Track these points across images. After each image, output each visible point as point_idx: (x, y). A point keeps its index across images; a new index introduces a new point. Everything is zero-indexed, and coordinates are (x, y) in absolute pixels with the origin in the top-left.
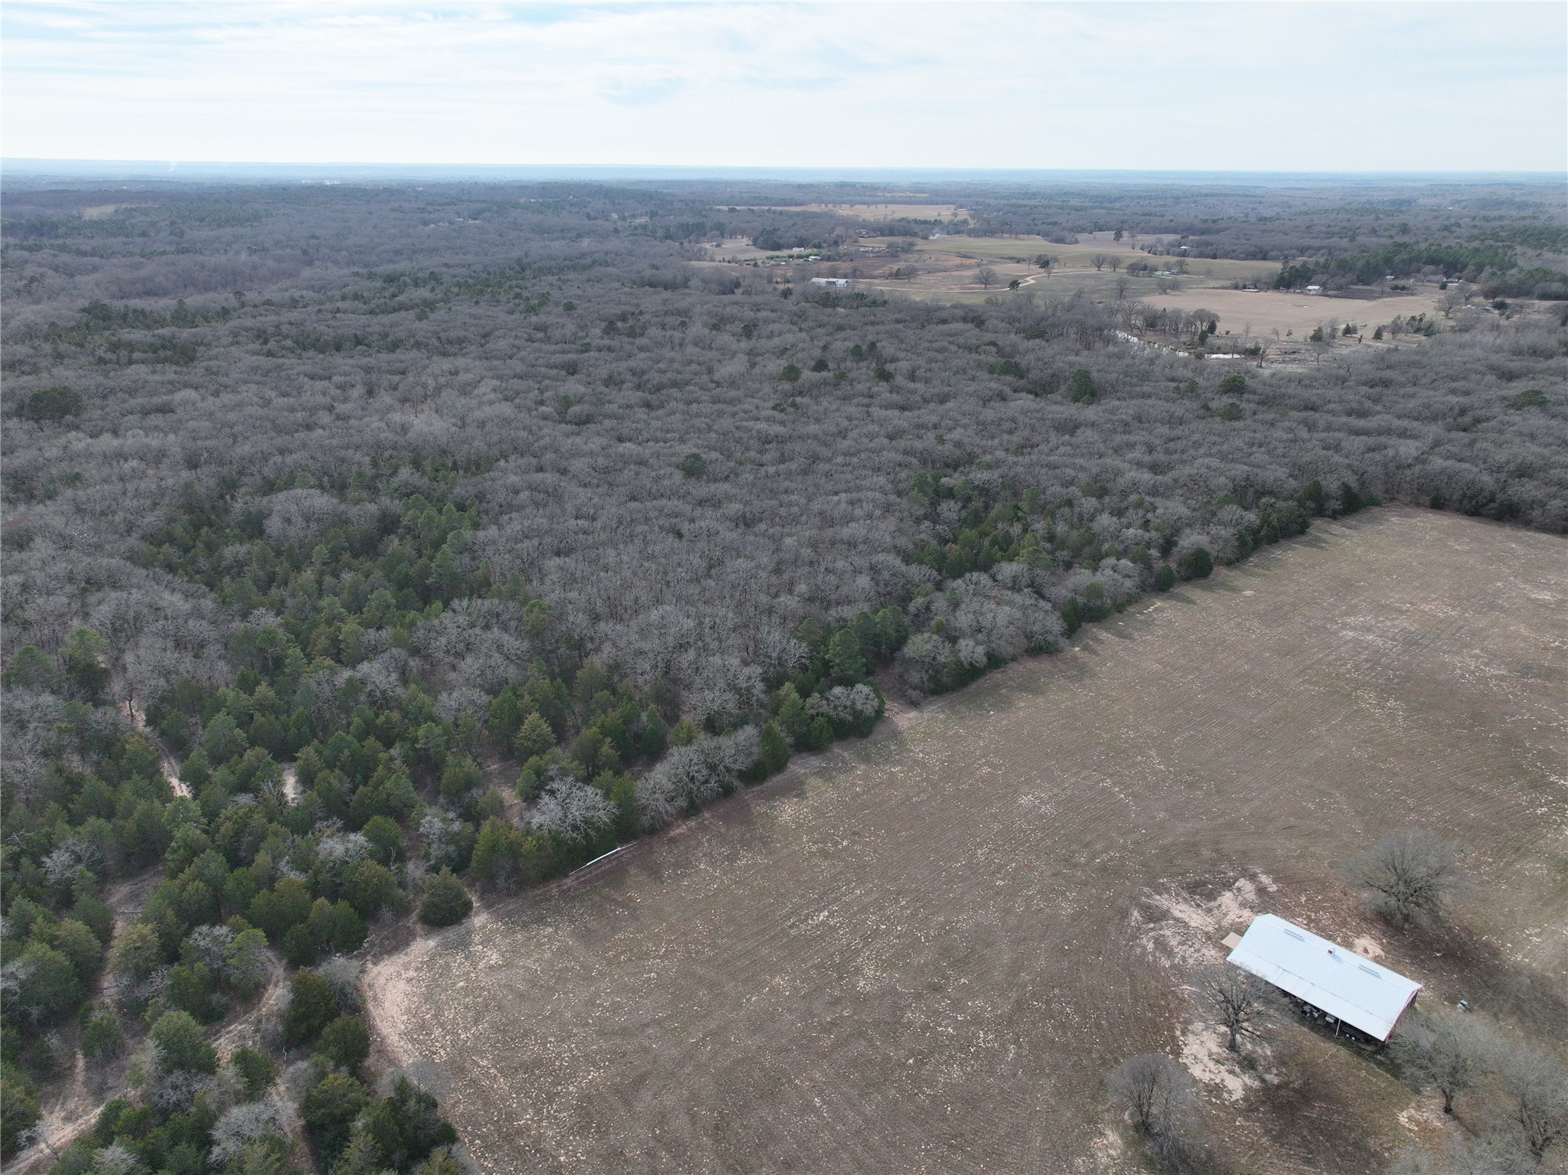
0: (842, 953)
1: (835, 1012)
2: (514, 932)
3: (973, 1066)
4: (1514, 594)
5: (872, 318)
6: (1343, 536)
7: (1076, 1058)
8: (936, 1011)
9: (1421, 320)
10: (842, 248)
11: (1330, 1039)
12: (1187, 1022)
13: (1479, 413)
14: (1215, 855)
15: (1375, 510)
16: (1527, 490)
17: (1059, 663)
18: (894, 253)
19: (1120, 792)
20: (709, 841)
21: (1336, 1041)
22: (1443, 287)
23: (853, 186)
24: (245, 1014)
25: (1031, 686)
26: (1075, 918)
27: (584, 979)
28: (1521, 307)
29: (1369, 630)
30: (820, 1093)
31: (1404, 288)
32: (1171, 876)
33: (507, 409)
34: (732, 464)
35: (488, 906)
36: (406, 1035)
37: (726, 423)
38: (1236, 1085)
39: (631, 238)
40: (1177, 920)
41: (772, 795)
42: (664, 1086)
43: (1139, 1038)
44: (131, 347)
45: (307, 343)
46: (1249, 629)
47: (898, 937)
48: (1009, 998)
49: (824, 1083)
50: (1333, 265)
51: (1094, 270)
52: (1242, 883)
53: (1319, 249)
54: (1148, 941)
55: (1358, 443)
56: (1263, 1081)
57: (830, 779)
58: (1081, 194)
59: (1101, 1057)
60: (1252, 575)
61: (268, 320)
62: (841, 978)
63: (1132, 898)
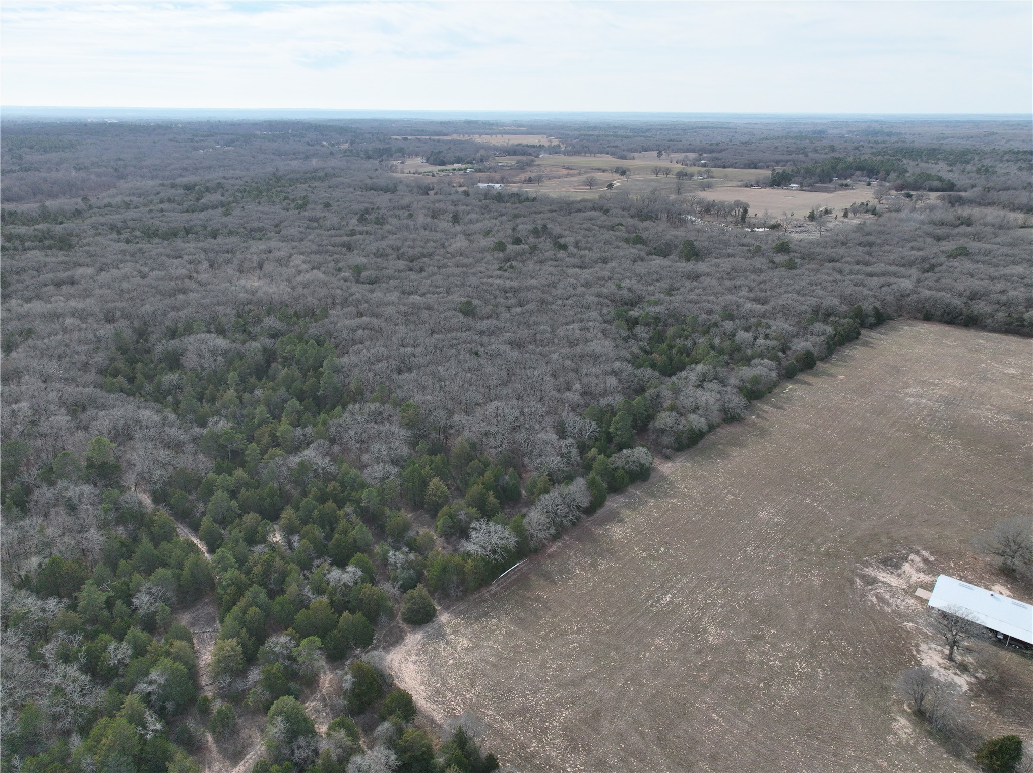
0: (690, 621)
1: (702, 659)
2: (471, 624)
3: (801, 685)
4: (994, 371)
5: (534, 209)
6: (881, 340)
7: (860, 674)
8: (764, 652)
9: (867, 205)
10: (487, 164)
11: (1004, 648)
12: (917, 645)
13: (933, 261)
14: (890, 541)
15: (892, 323)
16: (980, 307)
17: (746, 427)
18: (522, 167)
19: (818, 505)
20: (575, 554)
21: (1007, 649)
22: (869, 184)
23: (476, 122)
24: (312, 695)
25: (735, 443)
26: (824, 585)
27: (532, 652)
28: (922, 196)
29: (921, 397)
30: (715, 711)
31: (847, 185)
32: (870, 555)
33: (319, 275)
34: (491, 307)
35: (447, 608)
36: (428, 699)
37: (473, 280)
38: (963, 682)
39: (345, 158)
40: (883, 582)
41: (602, 522)
42: (614, 716)
43: (892, 658)
44: (21, 238)
45: (151, 234)
46: (851, 400)
47: (721, 607)
48: (805, 640)
49: (714, 704)
50: (802, 171)
51: (654, 177)
52: (912, 557)
53: (788, 161)
54: (872, 597)
55: (875, 281)
56: (976, 678)
57: (634, 509)
58: (623, 128)
59: (875, 672)
60: (838, 365)
61: (116, 218)
62: (697, 637)
63: (853, 571)
